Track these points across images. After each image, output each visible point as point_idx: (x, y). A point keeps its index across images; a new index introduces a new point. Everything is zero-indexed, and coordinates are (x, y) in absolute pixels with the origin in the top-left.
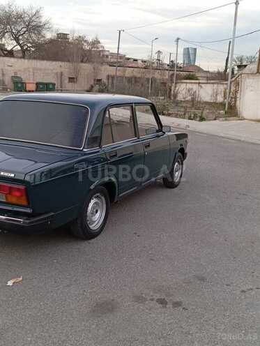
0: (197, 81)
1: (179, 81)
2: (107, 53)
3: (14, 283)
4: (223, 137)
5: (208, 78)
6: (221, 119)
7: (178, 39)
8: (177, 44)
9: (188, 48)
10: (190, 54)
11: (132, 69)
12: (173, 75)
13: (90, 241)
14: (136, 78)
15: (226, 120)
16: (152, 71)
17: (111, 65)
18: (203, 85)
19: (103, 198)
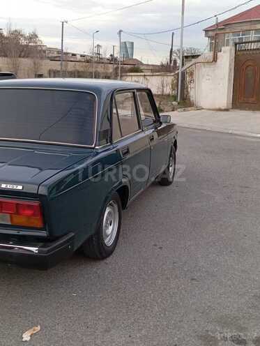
0: (143, 74)
1: (123, 74)
2: (44, 48)
3: (31, 336)
4: (188, 128)
5: (152, 71)
6: (179, 110)
7: (121, 31)
8: (120, 36)
9: (125, 43)
10: (127, 48)
11: (73, 63)
12: (117, 68)
13: (105, 261)
14: (78, 72)
15: (184, 110)
16: (95, 65)
17: (53, 59)
18: (148, 78)
19: (116, 206)
